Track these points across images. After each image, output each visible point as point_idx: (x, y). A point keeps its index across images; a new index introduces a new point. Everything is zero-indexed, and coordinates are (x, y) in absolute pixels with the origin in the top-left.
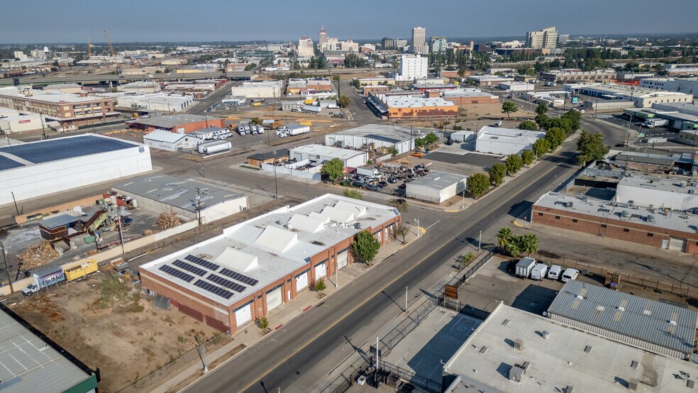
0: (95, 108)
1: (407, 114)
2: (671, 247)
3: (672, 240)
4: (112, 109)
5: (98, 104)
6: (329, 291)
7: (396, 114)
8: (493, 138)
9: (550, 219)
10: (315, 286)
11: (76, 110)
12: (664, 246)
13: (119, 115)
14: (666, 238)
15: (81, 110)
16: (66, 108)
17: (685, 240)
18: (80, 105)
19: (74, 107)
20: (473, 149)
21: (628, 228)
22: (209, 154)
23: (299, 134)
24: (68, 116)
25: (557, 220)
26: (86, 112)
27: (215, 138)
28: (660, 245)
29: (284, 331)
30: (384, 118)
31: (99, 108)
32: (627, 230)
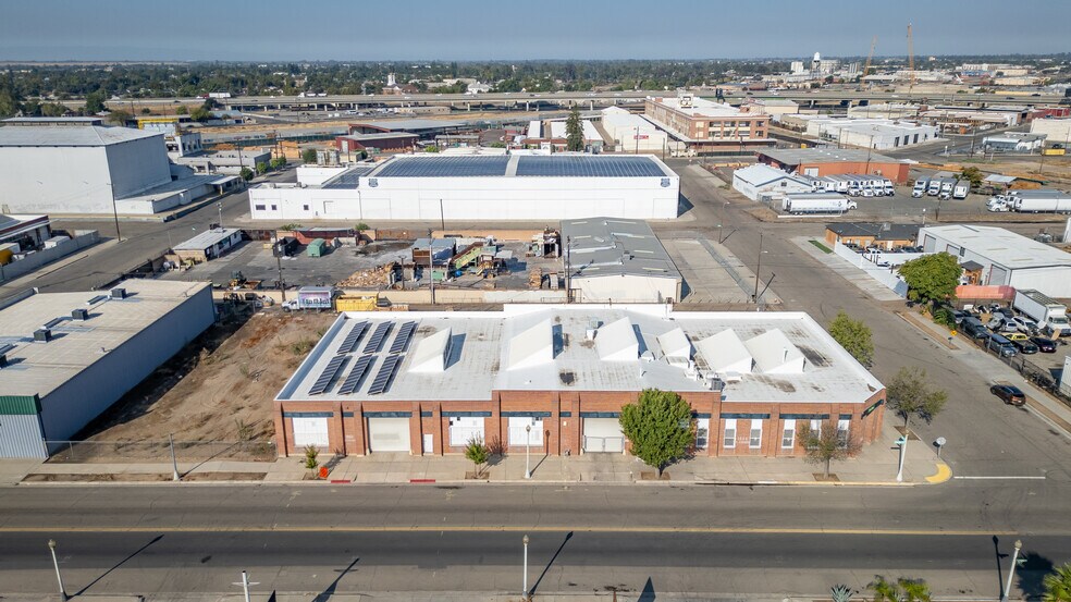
0: (740, 129)
4: (765, 134)
5: (748, 124)
6: (501, 475)
10: (491, 453)
11: (711, 129)
13: (774, 143)
15: (719, 129)
16: (700, 125)
18: (719, 122)
19: (711, 124)
22: (793, 213)
23: (1040, 212)
24: (700, 136)
26: (728, 134)
27: (852, 192)
29: (334, 491)
31: (748, 129)
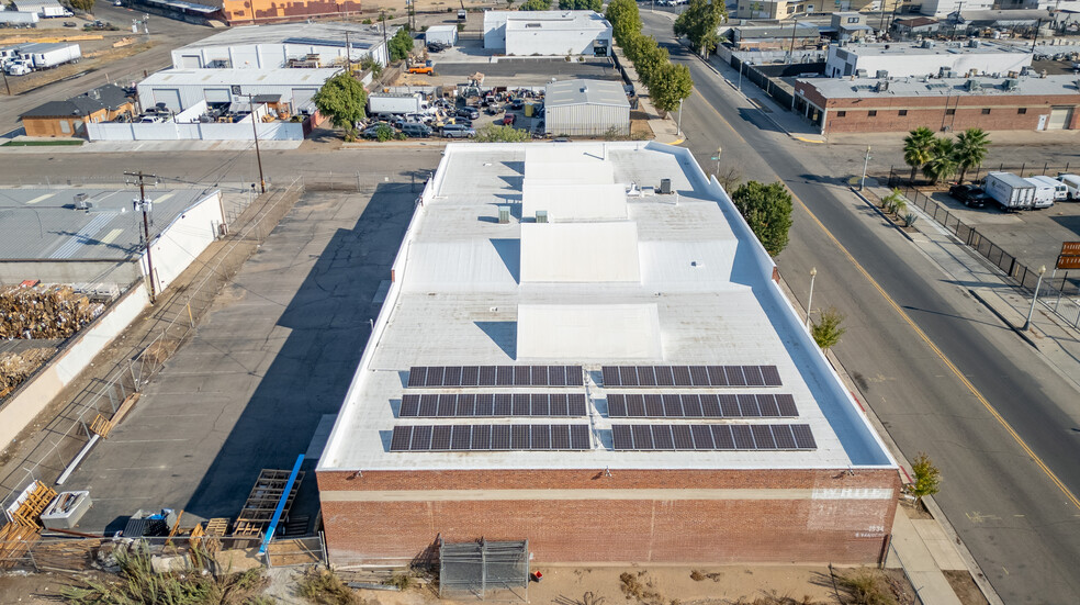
1: (264, 14)
2: (1049, 127)
3: (1054, 113)
7: (241, 13)
8: (530, 25)
9: (861, 118)
12: (1040, 126)
14: (1045, 112)
17: (1072, 109)
20: (502, 52)
21: (989, 107)
25: (871, 119)
28: (1035, 126)
30: (216, 24)
32: (987, 111)
